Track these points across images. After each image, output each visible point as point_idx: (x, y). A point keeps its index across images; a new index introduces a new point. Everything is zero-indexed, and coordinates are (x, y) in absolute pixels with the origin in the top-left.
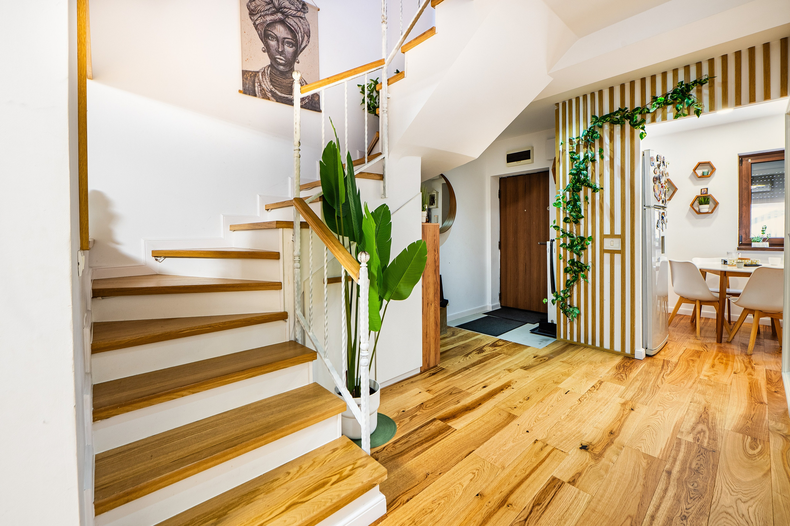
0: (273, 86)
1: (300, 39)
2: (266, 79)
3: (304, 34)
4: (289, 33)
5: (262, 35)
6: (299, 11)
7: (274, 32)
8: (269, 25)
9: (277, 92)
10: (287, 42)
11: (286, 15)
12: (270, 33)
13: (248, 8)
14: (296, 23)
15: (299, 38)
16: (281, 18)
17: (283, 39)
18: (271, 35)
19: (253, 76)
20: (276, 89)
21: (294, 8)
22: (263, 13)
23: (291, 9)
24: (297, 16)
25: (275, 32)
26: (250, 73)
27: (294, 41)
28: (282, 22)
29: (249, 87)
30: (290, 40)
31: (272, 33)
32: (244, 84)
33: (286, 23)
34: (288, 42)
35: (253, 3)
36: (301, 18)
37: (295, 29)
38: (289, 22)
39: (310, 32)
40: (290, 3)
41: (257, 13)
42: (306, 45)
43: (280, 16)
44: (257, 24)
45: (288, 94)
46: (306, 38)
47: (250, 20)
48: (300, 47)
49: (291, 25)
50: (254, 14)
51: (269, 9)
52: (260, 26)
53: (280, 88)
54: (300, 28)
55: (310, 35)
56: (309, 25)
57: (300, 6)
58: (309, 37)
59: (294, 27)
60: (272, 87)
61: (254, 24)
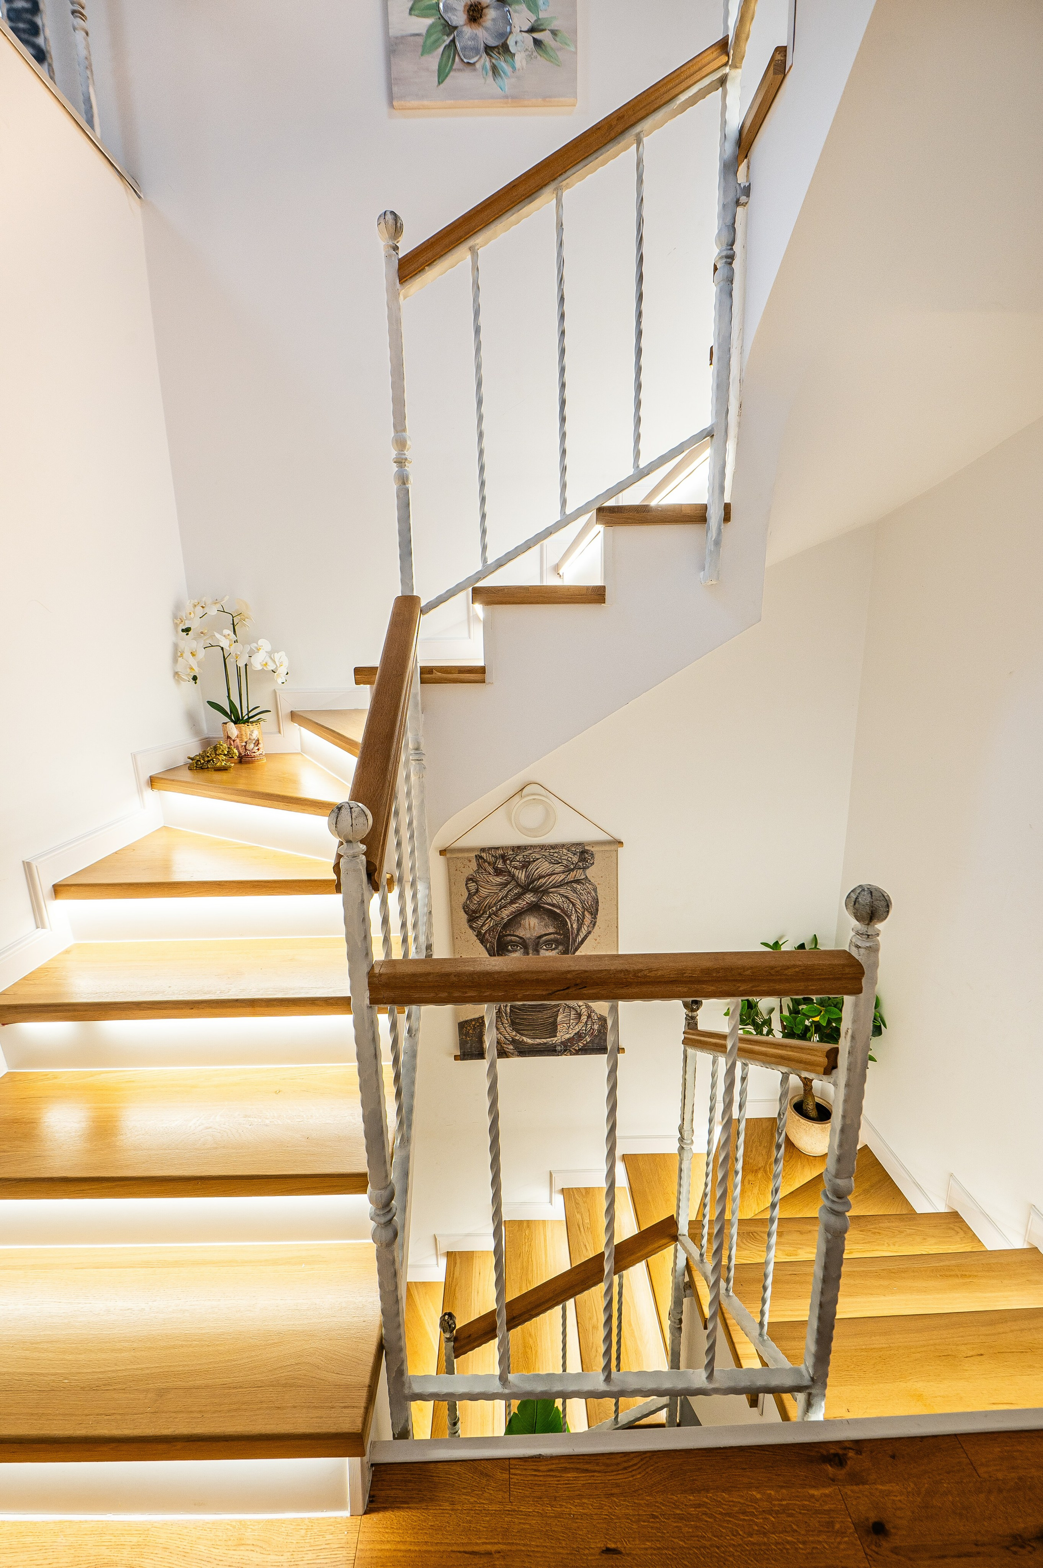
0: (518, 1031)
1: (575, 926)
2: (503, 1024)
3: (583, 913)
4: (550, 923)
5: (494, 949)
6: (572, 870)
7: (517, 934)
8: (506, 926)
9: (525, 1039)
10: (546, 941)
11: (543, 891)
12: (509, 938)
13: (465, 911)
14: (566, 897)
15: (572, 925)
16: (533, 902)
17: (537, 940)
18: (511, 941)
19: (478, 1026)
20: (522, 1035)
21: (562, 869)
22: (494, 909)
23: (554, 874)
24: (567, 883)
25: (521, 932)
26: (473, 1023)
27: (560, 935)
28: (534, 908)
29: (471, 1045)
30: (552, 936)
31: (513, 938)
32: (462, 1044)
33: (543, 907)
34: (548, 943)
35: (475, 897)
36: (578, 881)
37: (562, 910)
38: (549, 901)
39: (597, 902)
40: (551, 863)
41: (483, 914)
42: (589, 933)
43: (530, 898)
44: (483, 932)
45: (548, 1036)
46: (588, 916)
47: (471, 931)
48: (574, 941)
49: (553, 905)
50: (477, 917)
51: (506, 896)
52: (489, 935)
53: (531, 1030)
54: (574, 905)
55: (597, 910)
56: (595, 890)
57: (575, 859)
58: (594, 914)
59: (559, 908)
60: (514, 1033)
61: (477, 936)
